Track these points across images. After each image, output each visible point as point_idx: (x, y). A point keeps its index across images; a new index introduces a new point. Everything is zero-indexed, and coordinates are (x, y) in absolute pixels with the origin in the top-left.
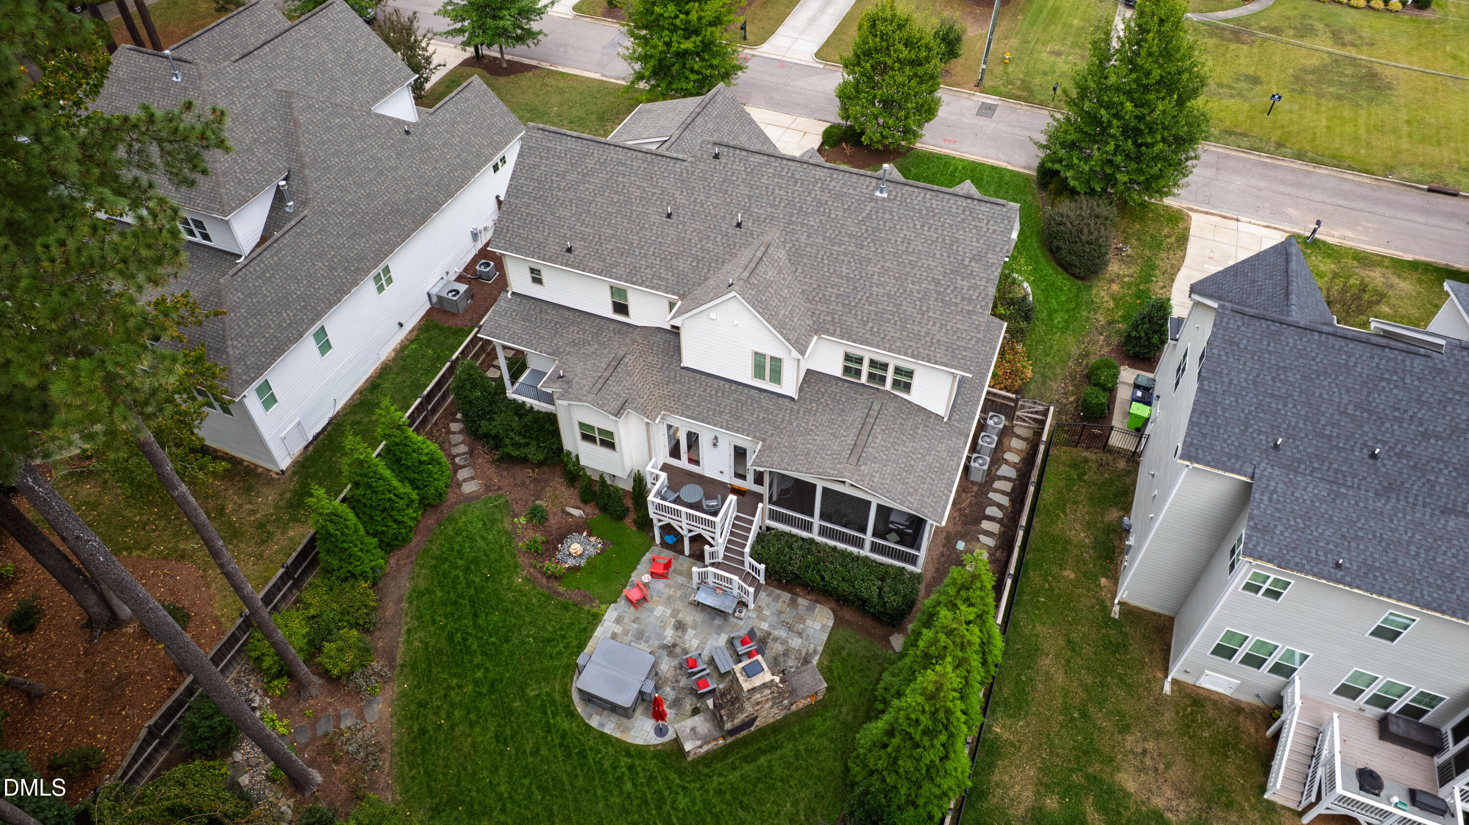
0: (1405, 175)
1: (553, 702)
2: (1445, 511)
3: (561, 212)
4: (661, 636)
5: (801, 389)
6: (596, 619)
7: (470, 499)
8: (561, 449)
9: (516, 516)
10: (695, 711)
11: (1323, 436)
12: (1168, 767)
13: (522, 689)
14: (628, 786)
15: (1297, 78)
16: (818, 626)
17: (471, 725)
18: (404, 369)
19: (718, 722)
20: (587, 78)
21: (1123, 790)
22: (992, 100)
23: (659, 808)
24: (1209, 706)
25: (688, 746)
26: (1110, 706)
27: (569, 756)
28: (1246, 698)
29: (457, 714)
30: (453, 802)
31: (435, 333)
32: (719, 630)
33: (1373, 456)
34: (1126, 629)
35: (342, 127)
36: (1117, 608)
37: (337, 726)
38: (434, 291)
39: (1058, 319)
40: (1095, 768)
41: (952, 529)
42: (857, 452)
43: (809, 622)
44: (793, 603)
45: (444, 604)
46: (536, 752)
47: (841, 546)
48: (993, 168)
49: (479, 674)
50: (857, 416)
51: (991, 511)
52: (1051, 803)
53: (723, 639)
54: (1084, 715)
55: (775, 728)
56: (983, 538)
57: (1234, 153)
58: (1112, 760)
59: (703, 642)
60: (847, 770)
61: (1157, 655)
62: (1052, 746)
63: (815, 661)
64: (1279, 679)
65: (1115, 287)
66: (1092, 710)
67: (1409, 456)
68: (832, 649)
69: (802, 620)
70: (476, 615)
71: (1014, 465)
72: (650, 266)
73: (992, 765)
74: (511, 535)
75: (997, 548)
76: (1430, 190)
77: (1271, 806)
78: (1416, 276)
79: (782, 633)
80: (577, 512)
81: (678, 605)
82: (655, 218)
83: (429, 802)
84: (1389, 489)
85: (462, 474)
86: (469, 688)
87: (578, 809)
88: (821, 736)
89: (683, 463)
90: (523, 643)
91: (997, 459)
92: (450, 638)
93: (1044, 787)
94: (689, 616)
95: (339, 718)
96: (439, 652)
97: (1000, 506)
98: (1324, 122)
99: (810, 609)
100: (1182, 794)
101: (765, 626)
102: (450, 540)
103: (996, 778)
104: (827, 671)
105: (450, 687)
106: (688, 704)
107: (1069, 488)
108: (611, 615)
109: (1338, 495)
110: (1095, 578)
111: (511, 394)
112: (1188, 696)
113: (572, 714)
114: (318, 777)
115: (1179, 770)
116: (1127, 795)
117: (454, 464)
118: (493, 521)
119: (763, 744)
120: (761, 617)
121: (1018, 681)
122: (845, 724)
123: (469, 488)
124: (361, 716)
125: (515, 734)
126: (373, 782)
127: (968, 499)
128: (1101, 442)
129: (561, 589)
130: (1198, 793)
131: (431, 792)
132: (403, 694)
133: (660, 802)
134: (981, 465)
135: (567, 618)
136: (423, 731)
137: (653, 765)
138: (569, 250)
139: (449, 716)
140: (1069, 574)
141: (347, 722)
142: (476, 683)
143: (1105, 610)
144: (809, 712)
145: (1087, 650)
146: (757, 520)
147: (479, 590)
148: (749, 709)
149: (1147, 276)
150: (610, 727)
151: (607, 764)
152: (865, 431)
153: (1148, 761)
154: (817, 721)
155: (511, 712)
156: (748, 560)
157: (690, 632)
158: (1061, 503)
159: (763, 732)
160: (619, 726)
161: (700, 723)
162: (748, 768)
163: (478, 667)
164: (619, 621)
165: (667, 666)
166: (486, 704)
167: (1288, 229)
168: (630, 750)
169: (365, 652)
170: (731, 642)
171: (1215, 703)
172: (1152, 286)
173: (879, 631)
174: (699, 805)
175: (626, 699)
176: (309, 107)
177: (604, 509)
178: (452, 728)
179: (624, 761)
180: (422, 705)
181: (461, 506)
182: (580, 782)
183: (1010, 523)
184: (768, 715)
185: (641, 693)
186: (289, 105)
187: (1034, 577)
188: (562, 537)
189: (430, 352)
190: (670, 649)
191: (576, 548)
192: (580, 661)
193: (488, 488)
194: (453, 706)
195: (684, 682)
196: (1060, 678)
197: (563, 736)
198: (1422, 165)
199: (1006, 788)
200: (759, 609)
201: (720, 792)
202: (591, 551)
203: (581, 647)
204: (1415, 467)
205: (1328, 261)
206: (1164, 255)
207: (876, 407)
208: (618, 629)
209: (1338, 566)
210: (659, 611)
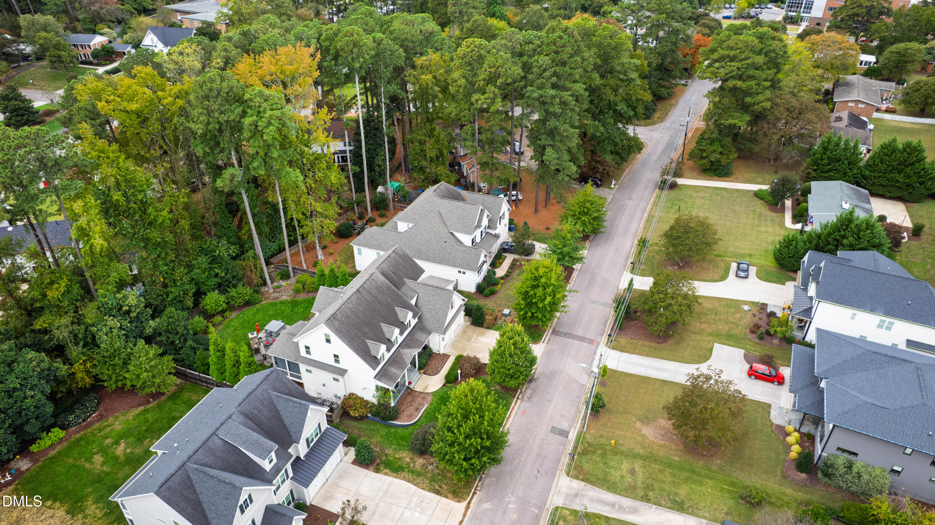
22: (572, 436)
149: (412, 472)
172: (406, 473)
206: (427, 481)
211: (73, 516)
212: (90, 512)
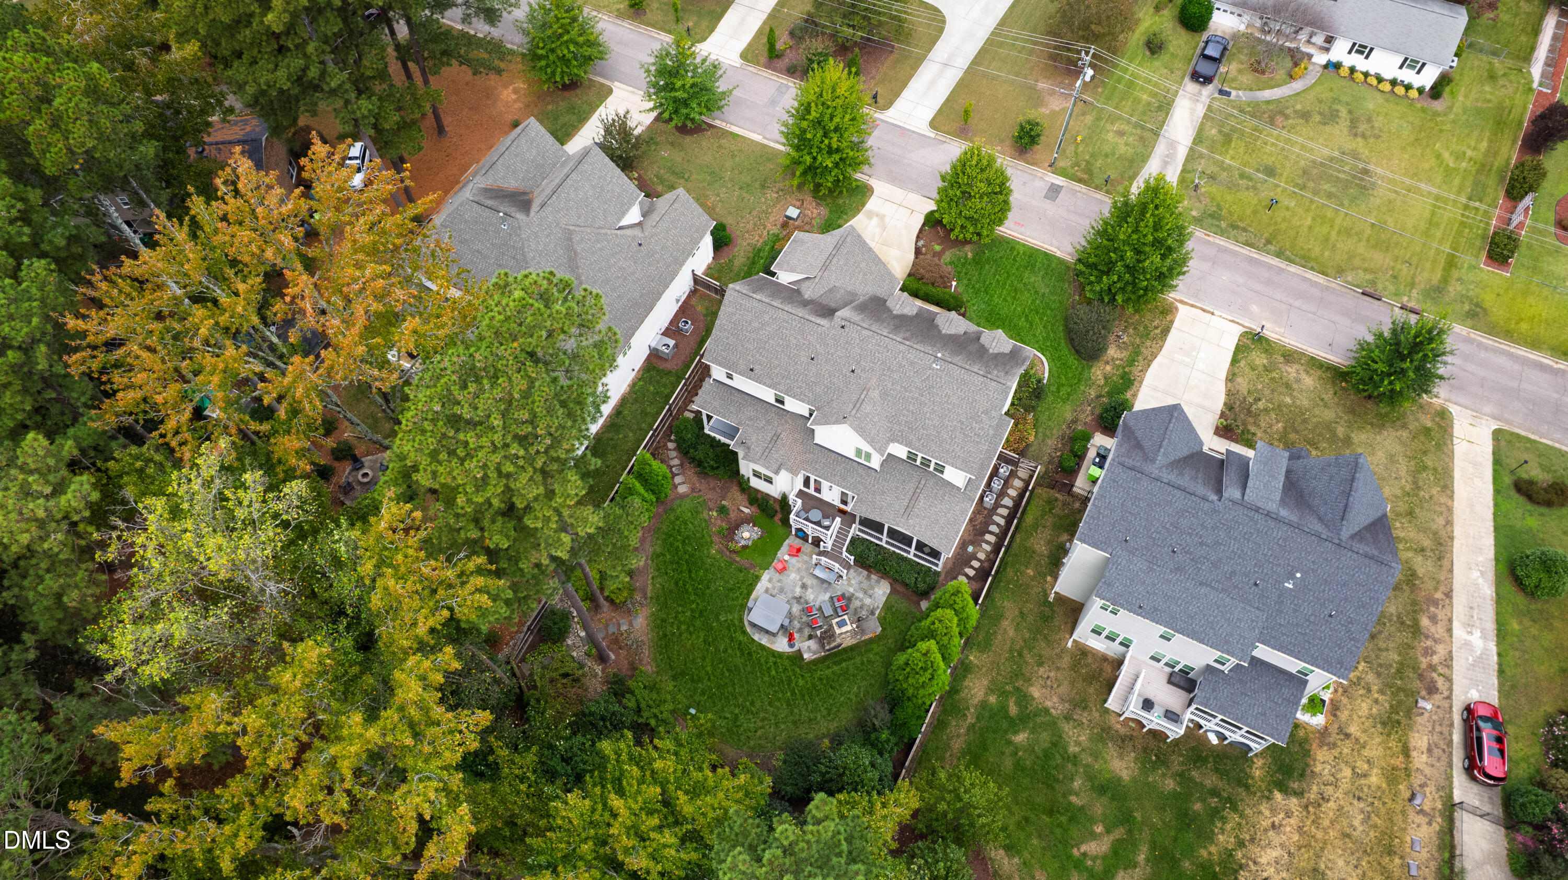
0: (1350, 279)
1: (734, 625)
2: (1201, 584)
3: (748, 345)
4: (793, 591)
5: (882, 465)
6: (757, 578)
7: (682, 497)
8: (738, 471)
9: (710, 510)
10: (810, 637)
11: (1151, 537)
12: (1058, 686)
13: (717, 616)
14: (773, 673)
15: (1305, 172)
16: (881, 592)
17: (691, 634)
18: (636, 401)
19: (823, 646)
20: (753, 141)
21: (1031, 696)
22: (1059, 181)
23: (789, 685)
24: (1090, 656)
25: (806, 656)
26: (1035, 651)
27: (743, 654)
28: (1110, 653)
29: (683, 627)
30: (683, 674)
31: (653, 373)
32: (826, 590)
33: (1174, 552)
34: (1055, 608)
35: (601, 249)
36: (1053, 596)
37: (619, 629)
38: (653, 345)
39: (1063, 391)
40: (1019, 683)
41: (967, 538)
42: (908, 511)
43: (876, 590)
44: (868, 578)
45: (672, 563)
46: (725, 651)
47: (898, 551)
48: (1046, 254)
49: (694, 606)
50: (911, 486)
51: (993, 528)
52: (992, 699)
53: (827, 596)
54: (1020, 655)
55: (852, 648)
56: (985, 546)
57: (1232, 247)
58: (1030, 680)
59: (817, 597)
60: (887, 674)
61: (1069, 625)
62: (999, 669)
63: (877, 613)
64: (1123, 649)
65: (1108, 368)
66: (1025, 652)
67: (1191, 553)
68: (887, 606)
69: (872, 588)
70: (690, 571)
71: (1012, 498)
72: (800, 387)
73: (965, 677)
74: (708, 522)
75: (992, 552)
76: (1363, 293)
77: (1107, 711)
78: (1319, 373)
79: (860, 595)
80: (746, 511)
81: (804, 574)
82: (803, 359)
83: (670, 673)
84: (1178, 569)
85: (678, 480)
86: (688, 614)
87: (747, 682)
88: (876, 654)
89: (811, 491)
90: (717, 590)
91: (1002, 494)
92: (676, 584)
93: (990, 691)
94: (809, 581)
95: (619, 625)
96: (671, 591)
97: (998, 525)
98: (1309, 221)
99: (878, 582)
100: (1062, 700)
101: (851, 590)
102: (673, 523)
103: (966, 683)
104: (882, 620)
105: (677, 612)
106: (807, 632)
107: (1042, 516)
108: (765, 576)
109: (1151, 569)
110: (1045, 576)
111: (707, 431)
112: (1080, 649)
113: (744, 632)
114: (613, 657)
115: (1064, 689)
116: (1034, 699)
117: (671, 472)
118: (697, 512)
119: (845, 656)
120: (849, 585)
121: (988, 632)
122: (889, 649)
123: (682, 489)
124: (631, 624)
125: (714, 640)
126: (641, 660)
127: (980, 518)
128: (1068, 488)
129: (738, 559)
130: (1071, 701)
131: (671, 668)
132: (653, 614)
133: (790, 681)
134: (989, 500)
135: (741, 576)
136: (665, 635)
137: (786, 663)
138: (752, 370)
139: (678, 629)
140: (1030, 572)
141: (624, 628)
142: (692, 611)
143: (1046, 596)
144: (871, 641)
145: (1030, 618)
146: (852, 531)
147: (692, 556)
148: (838, 641)
149: (1131, 362)
150: (764, 641)
151: (762, 660)
152: (914, 498)
153: (1049, 683)
154: (875, 646)
155: (712, 628)
156: (845, 554)
157: (810, 590)
158: (1035, 526)
159: (845, 650)
160: (769, 640)
161: (812, 644)
162: (836, 668)
163: (693, 602)
164: (770, 580)
165: (796, 609)
166: (698, 623)
167: (1246, 324)
168: (774, 653)
169: (632, 590)
170: (832, 598)
171: (1094, 655)
172: (1133, 369)
173: (915, 598)
174: (809, 685)
175: (774, 628)
176: (582, 239)
177: (763, 511)
178: (680, 635)
179: (772, 659)
180: (663, 621)
181: (678, 501)
182: (749, 669)
183: (1001, 537)
184: (848, 642)
185: (782, 626)
186: (571, 240)
187: (1010, 572)
188: (737, 527)
189: (652, 388)
190: (798, 599)
191: (746, 535)
192: (750, 604)
193: (693, 490)
194: (680, 623)
195: (805, 619)
196: (1011, 633)
197: (740, 644)
198: (1365, 270)
199: (970, 690)
200: (849, 579)
201: (821, 679)
202: (755, 536)
203: (749, 594)
204: (1193, 560)
205: (1263, 355)
206: (1148, 343)
207: (923, 482)
208: (770, 586)
209: (1140, 607)
210: (793, 576)
211: (1241, 867)
212: (1232, 840)
